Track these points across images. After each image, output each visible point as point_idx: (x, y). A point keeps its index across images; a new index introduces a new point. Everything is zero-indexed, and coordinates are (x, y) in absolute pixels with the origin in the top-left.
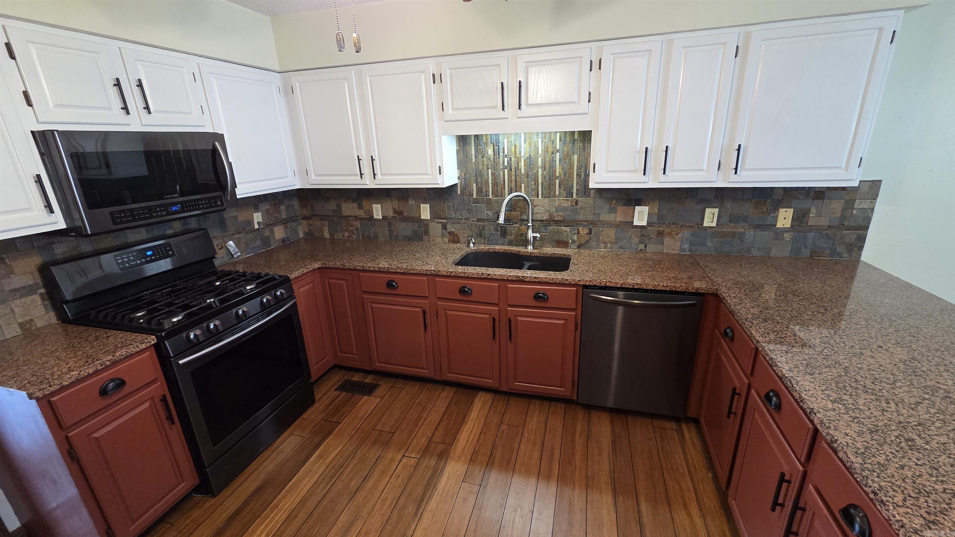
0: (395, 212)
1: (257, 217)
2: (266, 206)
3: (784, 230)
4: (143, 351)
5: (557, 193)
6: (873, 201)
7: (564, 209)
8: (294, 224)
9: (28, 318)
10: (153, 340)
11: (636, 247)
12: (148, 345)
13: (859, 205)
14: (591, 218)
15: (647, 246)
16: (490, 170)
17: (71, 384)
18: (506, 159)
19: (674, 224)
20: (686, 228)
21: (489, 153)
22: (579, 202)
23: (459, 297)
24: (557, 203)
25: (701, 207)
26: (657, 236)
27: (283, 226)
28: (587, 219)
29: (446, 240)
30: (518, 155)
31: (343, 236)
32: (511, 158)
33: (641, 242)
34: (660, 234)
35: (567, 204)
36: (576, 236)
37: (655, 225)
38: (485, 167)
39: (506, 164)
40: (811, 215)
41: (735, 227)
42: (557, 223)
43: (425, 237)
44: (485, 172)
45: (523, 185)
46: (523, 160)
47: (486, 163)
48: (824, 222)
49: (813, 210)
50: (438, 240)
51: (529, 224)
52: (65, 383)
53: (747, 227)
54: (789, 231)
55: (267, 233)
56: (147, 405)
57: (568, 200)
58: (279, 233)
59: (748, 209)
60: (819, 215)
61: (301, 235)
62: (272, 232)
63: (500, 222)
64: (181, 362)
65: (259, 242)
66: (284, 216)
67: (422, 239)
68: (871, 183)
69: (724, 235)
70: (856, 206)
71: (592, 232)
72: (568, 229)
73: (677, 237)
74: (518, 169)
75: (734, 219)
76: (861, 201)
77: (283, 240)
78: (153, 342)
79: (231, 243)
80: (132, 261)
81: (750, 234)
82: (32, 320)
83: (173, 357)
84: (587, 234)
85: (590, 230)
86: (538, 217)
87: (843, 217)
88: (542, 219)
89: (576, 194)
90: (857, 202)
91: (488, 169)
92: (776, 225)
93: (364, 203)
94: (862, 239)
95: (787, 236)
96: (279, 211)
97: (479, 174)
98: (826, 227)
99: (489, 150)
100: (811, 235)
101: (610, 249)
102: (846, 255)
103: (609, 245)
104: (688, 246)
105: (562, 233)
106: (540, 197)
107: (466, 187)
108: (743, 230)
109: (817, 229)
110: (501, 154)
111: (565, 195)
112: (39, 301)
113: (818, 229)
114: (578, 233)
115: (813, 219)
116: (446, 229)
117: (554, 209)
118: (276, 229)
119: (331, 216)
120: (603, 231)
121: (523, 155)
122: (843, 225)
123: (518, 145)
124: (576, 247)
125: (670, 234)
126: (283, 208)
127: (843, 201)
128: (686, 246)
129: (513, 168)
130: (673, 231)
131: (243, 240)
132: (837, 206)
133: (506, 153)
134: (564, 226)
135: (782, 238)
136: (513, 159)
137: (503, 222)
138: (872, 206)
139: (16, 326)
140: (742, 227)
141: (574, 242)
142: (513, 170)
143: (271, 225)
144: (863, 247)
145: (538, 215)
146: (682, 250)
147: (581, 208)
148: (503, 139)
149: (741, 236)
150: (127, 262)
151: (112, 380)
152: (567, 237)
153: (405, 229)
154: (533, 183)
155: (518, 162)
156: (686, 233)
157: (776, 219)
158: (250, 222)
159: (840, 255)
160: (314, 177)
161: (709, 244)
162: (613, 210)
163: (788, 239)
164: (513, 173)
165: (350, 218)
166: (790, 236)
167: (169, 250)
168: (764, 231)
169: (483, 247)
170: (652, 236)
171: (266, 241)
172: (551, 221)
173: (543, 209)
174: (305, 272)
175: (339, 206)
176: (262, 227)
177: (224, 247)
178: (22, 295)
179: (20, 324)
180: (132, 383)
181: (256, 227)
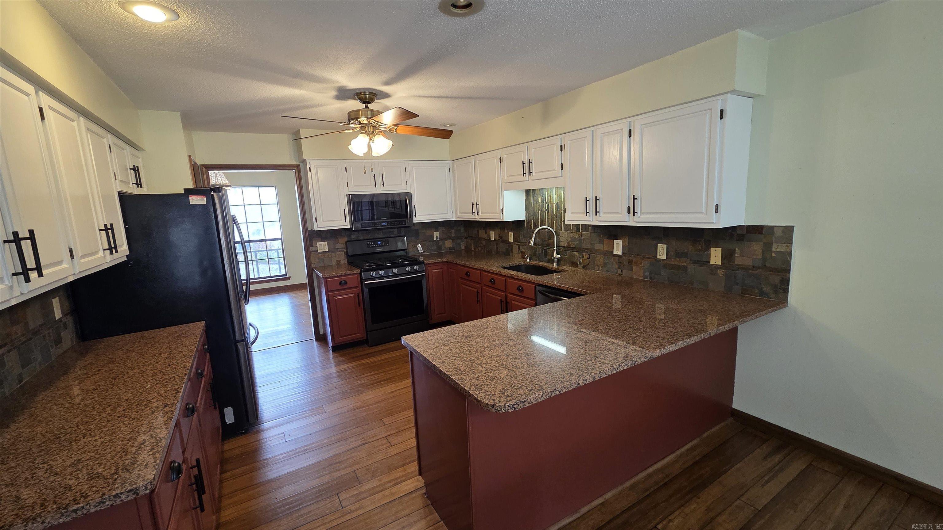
0: (499, 237)
1: (436, 234)
2: (442, 229)
3: (717, 267)
4: (355, 274)
5: (571, 228)
6: (789, 245)
7: (575, 239)
8: (459, 241)
9: (339, 259)
10: (359, 271)
11: (616, 271)
12: (357, 272)
13: (777, 249)
14: (589, 247)
15: (623, 271)
16: (539, 212)
17: (333, 277)
18: (546, 205)
19: (638, 255)
20: (646, 259)
21: (539, 201)
22: (583, 236)
23: (490, 284)
24: (571, 235)
25: (655, 242)
26: (629, 264)
27: (451, 241)
28: (588, 248)
29: (520, 257)
30: (552, 203)
31: (479, 249)
32: (549, 204)
33: (619, 268)
34: (630, 262)
35: (576, 236)
36: (582, 259)
37: (627, 254)
38: (537, 209)
39: (547, 208)
40: (736, 255)
41: (680, 261)
42: (572, 249)
43: (511, 253)
44: (537, 213)
45: (554, 222)
46: (554, 205)
47: (537, 207)
48: (747, 262)
49: (737, 251)
50: (516, 256)
51: (554, 249)
52: (331, 276)
53: (689, 262)
54: (721, 268)
55: (441, 243)
56: (353, 295)
57: (577, 233)
58: (448, 244)
59: (687, 246)
60: (742, 255)
61: (463, 248)
62: (444, 243)
63: (531, 245)
64: (365, 282)
65: (435, 247)
66: (453, 235)
67: (509, 255)
68: (784, 228)
69: (672, 267)
70: (774, 249)
71: (591, 258)
72: (577, 254)
73: (640, 265)
74: (552, 211)
75: (680, 255)
76: (778, 244)
77: (450, 249)
78: (359, 272)
79: (419, 245)
80: (373, 245)
81: (692, 268)
82: (340, 260)
83: (364, 279)
84: (588, 258)
85: (590, 255)
86: (562, 244)
87: (764, 259)
88: (564, 245)
89: (582, 229)
90: (774, 245)
91: (538, 211)
92: (709, 262)
93: (488, 230)
94: (786, 282)
95: (720, 272)
96: (451, 233)
97: (535, 214)
98: (751, 267)
99: (539, 199)
100: (740, 273)
101: (601, 271)
102: (773, 296)
103: (601, 268)
104: (649, 273)
105: (574, 256)
106: (563, 231)
107: (529, 221)
108: (686, 265)
109: (743, 268)
110: (544, 202)
111: (575, 230)
112: (344, 254)
113: (745, 268)
114: (583, 257)
115: (738, 260)
116: (520, 249)
117: (570, 239)
118: (447, 242)
119: (474, 237)
120: (597, 257)
121: (554, 202)
122: (766, 266)
123: (552, 196)
124: (582, 268)
125: (636, 263)
126: (453, 231)
127: (762, 243)
128: (647, 274)
129: (550, 210)
130: (638, 261)
131: (426, 245)
132: (757, 248)
133: (546, 201)
134: (576, 252)
135: (716, 274)
136: (550, 205)
137: (532, 245)
138: (788, 250)
139: (336, 261)
140: (685, 262)
141: (581, 263)
142: (550, 212)
143: (444, 239)
144: (788, 289)
145: (562, 243)
146: (645, 277)
147: (584, 239)
148: (545, 192)
149: (685, 269)
150: (371, 245)
151: (344, 281)
152: (577, 260)
153: (503, 247)
154: (559, 220)
155: (552, 206)
156: (646, 263)
157: (709, 256)
158: (432, 236)
159: (767, 295)
160: (459, 214)
161: (663, 273)
162: (601, 242)
163: (721, 275)
164: (550, 214)
165: (482, 239)
166: (722, 273)
167: (387, 243)
168: (701, 266)
169: (533, 262)
170: (625, 264)
171: (439, 248)
172: (569, 248)
173: (564, 238)
174: (436, 261)
175: (478, 231)
176: (438, 239)
177: (415, 246)
178: (340, 251)
179: (337, 261)
180: (349, 285)
181: (435, 239)
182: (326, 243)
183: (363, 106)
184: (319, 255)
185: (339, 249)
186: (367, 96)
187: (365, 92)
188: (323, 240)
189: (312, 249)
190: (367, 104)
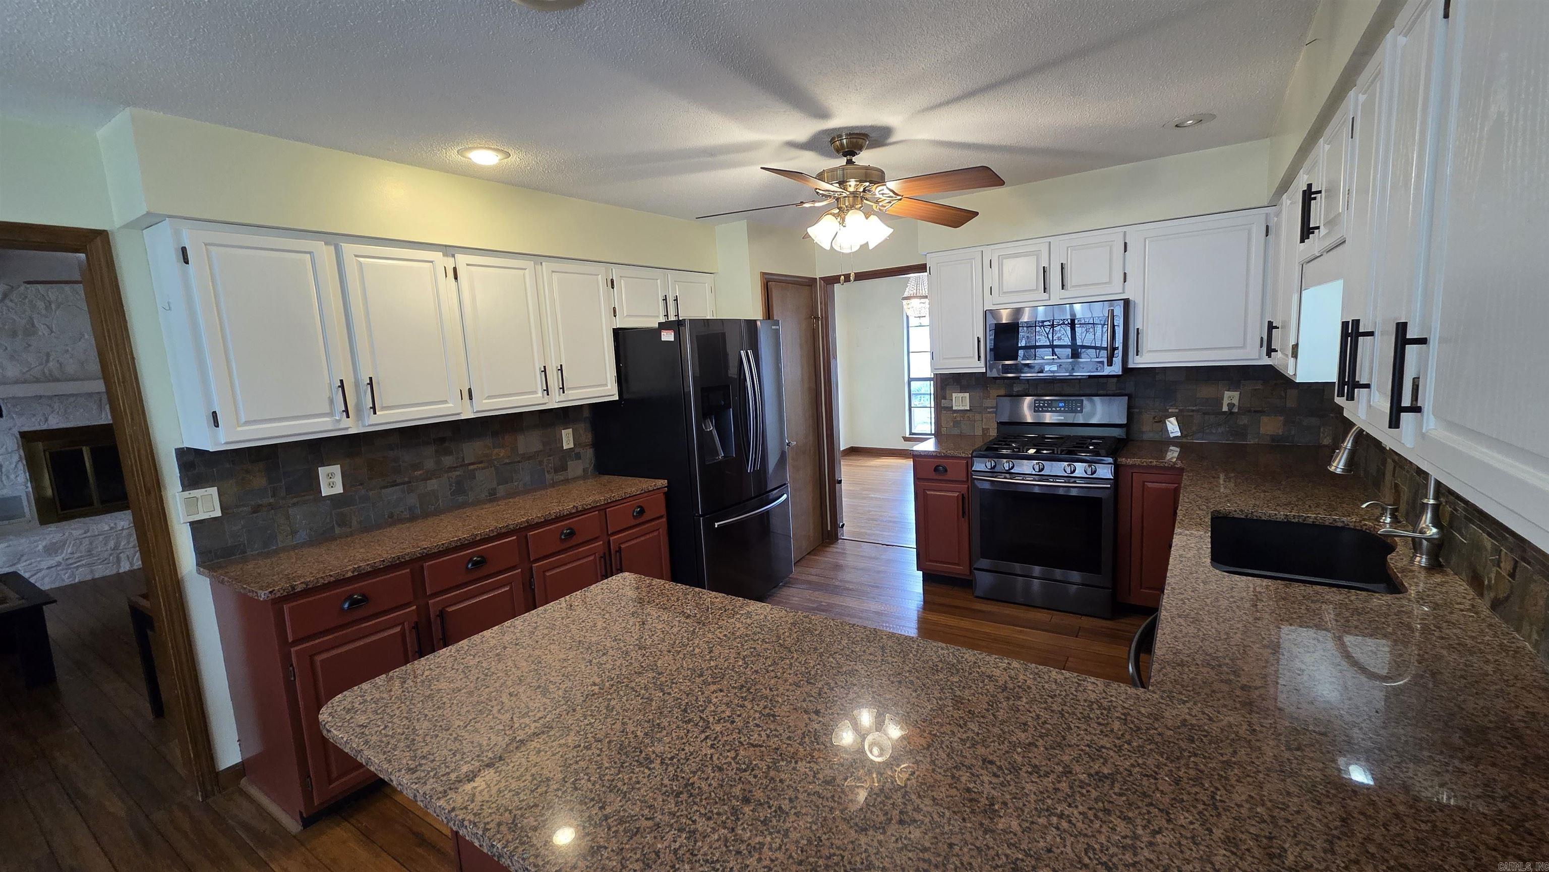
1: (1228, 397)
2: (1253, 385)
4: (962, 458)
8: (1314, 421)
9: (987, 427)
17: (924, 455)
27: (1281, 418)
55: (1244, 421)
56: (956, 494)
58: (1269, 425)
62: (1255, 422)
64: (974, 477)
65: (1229, 430)
66: (1291, 404)
77: (1273, 438)
78: (969, 456)
79: (1174, 421)
80: (1046, 407)
82: (989, 429)
96: (1282, 397)
112: (995, 419)
118: (1265, 419)
126: (1293, 392)
131: (1195, 421)
139: (981, 429)
143: (1255, 411)
150: (1041, 407)
151: (942, 466)
158: (1215, 401)
167: (1079, 407)
171: (1239, 431)
176: (1236, 410)
177: (1162, 422)
178: (989, 412)
179: (983, 429)
180: (950, 475)
181: (1225, 408)
182: (967, 395)
183: (843, 161)
184: (955, 415)
185: (988, 408)
186: (845, 141)
187: (840, 136)
188: (963, 390)
189: (944, 403)
190: (849, 157)
